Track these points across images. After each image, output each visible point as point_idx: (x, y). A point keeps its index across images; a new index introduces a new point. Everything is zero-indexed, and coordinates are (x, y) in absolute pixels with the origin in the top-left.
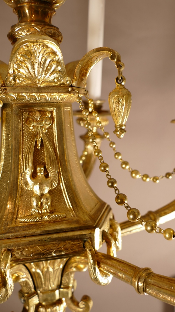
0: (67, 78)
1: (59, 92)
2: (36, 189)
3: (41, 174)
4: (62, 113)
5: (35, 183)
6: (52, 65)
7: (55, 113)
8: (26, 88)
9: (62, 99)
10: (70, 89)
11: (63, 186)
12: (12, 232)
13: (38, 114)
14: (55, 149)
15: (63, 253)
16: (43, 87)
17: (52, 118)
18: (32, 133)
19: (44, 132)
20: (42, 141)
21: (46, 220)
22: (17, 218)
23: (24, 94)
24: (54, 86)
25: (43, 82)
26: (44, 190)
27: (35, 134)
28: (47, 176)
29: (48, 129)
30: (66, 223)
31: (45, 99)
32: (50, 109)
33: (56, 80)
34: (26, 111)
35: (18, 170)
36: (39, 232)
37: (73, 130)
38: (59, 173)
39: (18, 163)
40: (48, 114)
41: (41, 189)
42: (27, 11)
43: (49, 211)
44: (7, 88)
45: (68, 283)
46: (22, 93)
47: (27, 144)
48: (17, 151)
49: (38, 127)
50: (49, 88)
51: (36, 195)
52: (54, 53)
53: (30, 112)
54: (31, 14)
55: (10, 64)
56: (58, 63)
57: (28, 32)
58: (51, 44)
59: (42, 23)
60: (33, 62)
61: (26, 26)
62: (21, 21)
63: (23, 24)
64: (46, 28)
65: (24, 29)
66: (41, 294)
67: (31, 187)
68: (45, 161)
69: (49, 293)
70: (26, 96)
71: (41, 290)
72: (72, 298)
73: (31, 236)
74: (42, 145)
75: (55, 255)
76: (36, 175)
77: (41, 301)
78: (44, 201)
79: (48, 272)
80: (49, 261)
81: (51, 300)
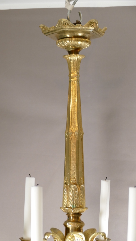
6: (80, 239)
54: (73, 219)
55: (66, 239)
56: (82, 239)
57: (72, 225)
58: (80, 234)
59: (77, 222)
60: (74, 238)
61: (71, 223)
62: (69, 220)
63: (70, 222)
64: (78, 224)
65: (71, 224)
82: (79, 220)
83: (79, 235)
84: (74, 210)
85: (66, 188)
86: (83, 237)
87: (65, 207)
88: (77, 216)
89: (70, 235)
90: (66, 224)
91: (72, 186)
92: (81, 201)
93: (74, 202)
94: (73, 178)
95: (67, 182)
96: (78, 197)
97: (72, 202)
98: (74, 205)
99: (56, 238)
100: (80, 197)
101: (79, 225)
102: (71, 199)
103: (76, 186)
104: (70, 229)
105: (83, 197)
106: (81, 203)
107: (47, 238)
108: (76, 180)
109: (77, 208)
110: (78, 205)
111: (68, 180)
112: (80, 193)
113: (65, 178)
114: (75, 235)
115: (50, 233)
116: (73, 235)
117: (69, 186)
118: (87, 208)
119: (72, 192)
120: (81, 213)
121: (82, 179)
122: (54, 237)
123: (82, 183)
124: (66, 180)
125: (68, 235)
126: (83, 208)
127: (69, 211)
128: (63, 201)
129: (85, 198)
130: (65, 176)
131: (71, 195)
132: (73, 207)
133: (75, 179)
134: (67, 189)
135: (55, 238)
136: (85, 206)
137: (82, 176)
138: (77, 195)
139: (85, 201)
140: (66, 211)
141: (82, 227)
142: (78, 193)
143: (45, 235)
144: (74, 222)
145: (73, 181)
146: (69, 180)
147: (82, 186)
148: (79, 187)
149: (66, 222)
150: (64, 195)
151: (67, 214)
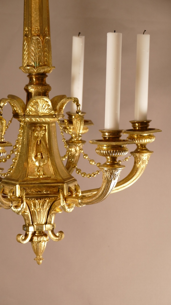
0: (53, 112)
1: (49, 118)
2: (37, 164)
3: (39, 156)
4: (50, 127)
5: (36, 161)
6: (46, 106)
7: (47, 128)
8: (34, 116)
9: (50, 121)
10: (54, 116)
11: (50, 163)
12: (26, 182)
13: (39, 127)
14: (46, 145)
15: (48, 192)
16: (42, 116)
17: (45, 129)
18: (35, 136)
19: (41, 136)
20: (40, 141)
21: (41, 178)
22: (27, 176)
23: (33, 119)
24: (47, 115)
25: (42, 114)
26: (40, 164)
27: (38, 137)
28: (42, 158)
29: (43, 135)
30: (51, 180)
31: (42, 121)
32: (45, 125)
33: (48, 112)
34: (33, 126)
35: (28, 154)
36: (38, 182)
37: (56, 136)
38: (48, 157)
39: (29, 151)
40: (43, 128)
41: (39, 163)
42: (34, 80)
43: (43, 174)
45: (51, 222)
47: (33, 142)
48: (28, 145)
49: (38, 134)
50: (45, 116)
51: (37, 166)
52: (47, 102)
53: (35, 127)
54: (36, 81)
55: (28, 106)
56: (49, 105)
57: (35, 89)
58: (46, 99)
59: (41, 85)
60: (38, 105)
61: (34, 87)
62: (31, 83)
63: (32, 85)
64: (43, 87)
65: (33, 88)
66: (35, 226)
67: (34, 163)
68: (42, 150)
69: (40, 225)
70: (34, 119)
71: (36, 223)
72: (52, 231)
73: (34, 184)
74: (40, 143)
75: (45, 193)
76: (37, 157)
77: (35, 230)
78: (41, 169)
79: (40, 211)
80: (41, 204)
81: (41, 230)
82: (44, 83)
83: (44, 100)
84: (38, 70)
85: (26, 41)
86: (50, 103)
87: (25, 66)
88: (42, 77)
89: (32, 101)
90: (27, 88)
91: (34, 38)
92: (47, 58)
93: (37, 59)
94: (36, 27)
95: (28, 33)
96: (42, 52)
97: (34, 58)
98: (37, 63)
99: (15, 106)
100: (45, 52)
101: (44, 89)
102: (34, 55)
103: (39, 38)
104: (33, 95)
105: (48, 53)
106: (46, 60)
107: (3, 106)
108: (40, 30)
109: (41, 66)
110: (42, 62)
111: (28, 31)
112: (45, 48)
113: (25, 29)
114: (39, 101)
115: (6, 100)
116: (36, 100)
117: (31, 38)
118: (54, 67)
119: (34, 46)
120: (47, 74)
121: (46, 29)
122: (12, 104)
123: (48, 35)
124: (26, 31)
125: (30, 101)
126: (49, 67)
127: (31, 71)
128: (23, 58)
129: (51, 54)
130: (25, 26)
131: (33, 50)
132: (35, 66)
133: (37, 28)
134: (28, 42)
135: (13, 106)
136: (52, 64)
137: (47, 26)
138: (41, 49)
139: (51, 58)
140: (27, 71)
141: (48, 92)
142: (42, 46)
143: (0, 102)
144: (37, 85)
145: (35, 32)
146: (30, 30)
147: (47, 38)
148: (43, 39)
149: (27, 86)
150: (24, 50)
151: (28, 76)
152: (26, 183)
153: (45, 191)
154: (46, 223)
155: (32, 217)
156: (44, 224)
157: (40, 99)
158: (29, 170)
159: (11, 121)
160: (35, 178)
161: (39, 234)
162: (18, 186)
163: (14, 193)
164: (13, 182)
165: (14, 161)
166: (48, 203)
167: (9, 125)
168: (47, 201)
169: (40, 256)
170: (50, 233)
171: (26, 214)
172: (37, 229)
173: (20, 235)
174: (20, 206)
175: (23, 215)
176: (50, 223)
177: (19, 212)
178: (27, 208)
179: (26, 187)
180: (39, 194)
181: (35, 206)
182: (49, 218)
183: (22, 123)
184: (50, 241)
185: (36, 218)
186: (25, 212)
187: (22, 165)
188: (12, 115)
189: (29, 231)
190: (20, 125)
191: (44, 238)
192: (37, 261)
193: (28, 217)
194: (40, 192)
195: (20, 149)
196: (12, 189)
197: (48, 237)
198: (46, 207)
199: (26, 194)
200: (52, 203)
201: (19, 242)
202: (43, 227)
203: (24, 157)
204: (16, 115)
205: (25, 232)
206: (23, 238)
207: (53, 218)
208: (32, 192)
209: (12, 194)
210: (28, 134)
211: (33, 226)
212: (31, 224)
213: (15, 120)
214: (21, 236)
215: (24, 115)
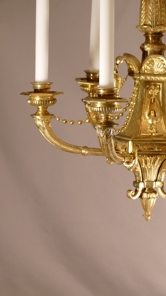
1: (163, 77)
2: (150, 122)
3: (152, 114)
4: (165, 86)
5: (149, 119)
6: (161, 65)
7: (161, 86)
8: (149, 75)
9: (165, 80)
11: (162, 121)
13: (153, 86)
14: (160, 103)
15: (160, 150)
16: (157, 74)
17: (160, 88)
18: (149, 95)
19: (155, 94)
20: (154, 99)
21: (153, 135)
22: (140, 134)
23: (147, 77)
24: (162, 74)
25: (157, 72)
26: (153, 122)
27: (152, 95)
28: (155, 116)
29: (157, 93)
30: (163, 138)
31: (157, 79)
32: (159, 84)
33: (163, 71)
34: (147, 84)
35: (142, 112)
36: (150, 140)
38: (161, 115)
39: (142, 109)
40: (158, 86)
41: (152, 121)
42: (150, 39)
43: (155, 132)
44: (141, 74)
45: (161, 179)
46: (147, 76)
47: (147, 100)
48: (142, 103)
49: (153, 92)
50: (159, 75)
51: (150, 124)
52: (163, 61)
53: (149, 85)
54: (152, 40)
55: (144, 64)
56: (164, 64)
57: (151, 48)
59: (157, 44)
60: (153, 64)
61: (150, 45)
62: (147, 42)
63: (149, 44)
64: (159, 46)
65: (149, 47)
66: (145, 183)
67: (147, 120)
68: (155, 109)
69: (150, 182)
70: (149, 78)
71: (146, 180)
72: (162, 189)
73: (147, 141)
74: (154, 101)
75: (157, 150)
76: (150, 114)
77: (145, 187)
78: (153, 127)
79: (151, 169)
80: (152, 161)
81: (151, 187)
82: (160, 42)
83: (160, 59)
84: (155, 29)
85: (144, 0)
86: (165, 62)
87: (142, 25)
88: (158, 36)
89: (147, 60)
90: (143, 47)
92: (164, 18)
93: (154, 18)
96: (159, 12)
97: (152, 18)
98: (154, 22)
99: (131, 64)
100: (162, 12)
101: (160, 48)
102: (151, 14)
104: (149, 53)
105: (165, 13)
106: (163, 19)
107: (119, 63)
109: (158, 25)
110: (159, 22)
112: (162, 8)
114: (154, 59)
115: (122, 57)
116: (152, 59)
119: (152, 5)
120: (163, 34)
122: (128, 62)
125: (146, 60)
126: (165, 26)
127: (148, 30)
128: (140, 17)
131: (150, 10)
132: (152, 25)
134: (146, 1)
135: (129, 64)
138: (158, 9)
140: (144, 30)
141: (164, 51)
142: (159, 6)
143: (116, 59)
144: (153, 44)
149: (143, 45)
150: (141, 9)
151: (144, 35)
152: (138, 139)
153: (157, 149)
154: (156, 180)
155: (143, 174)
156: (154, 181)
157: (156, 58)
158: (142, 127)
159: (126, 79)
160: (148, 136)
161: (148, 191)
162: (130, 143)
163: (126, 149)
164: (125, 138)
165: (128, 117)
166: (159, 160)
167: (124, 82)
168: (159, 158)
169: (148, 212)
170: (160, 190)
171: (137, 170)
172: (147, 186)
173: (130, 191)
174: (132, 162)
175: (134, 172)
176: (160, 181)
177: (131, 168)
178: (139, 164)
179: (139, 144)
180: (151, 152)
181: (146, 163)
182: (159, 175)
183: (137, 81)
184: (159, 198)
185: (147, 175)
186: (136, 168)
187: (135, 122)
188: (127, 73)
189: (139, 188)
190: (135, 83)
191: (154, 195)
192: (145, 217)
193: (139, 174)
194: (152, 149)
195: (133, 106)
196: (125, 145)
197: (157, 195)
198: (157, 165)
199: (138, 151)
200: (163, 161)
201: (129, 197)
202: (153, 184)
203: (138, 114)
204: (131, 73)
205: (135, 188)
206: (133, 194)
207: (163, 175)
208: (145, 149)
209: (124, 150)
210: (143, 92)
211: (144, 182)
212: (142, 180)
213: (130, 78)
214: (132, 192)
215: (139, 73)
